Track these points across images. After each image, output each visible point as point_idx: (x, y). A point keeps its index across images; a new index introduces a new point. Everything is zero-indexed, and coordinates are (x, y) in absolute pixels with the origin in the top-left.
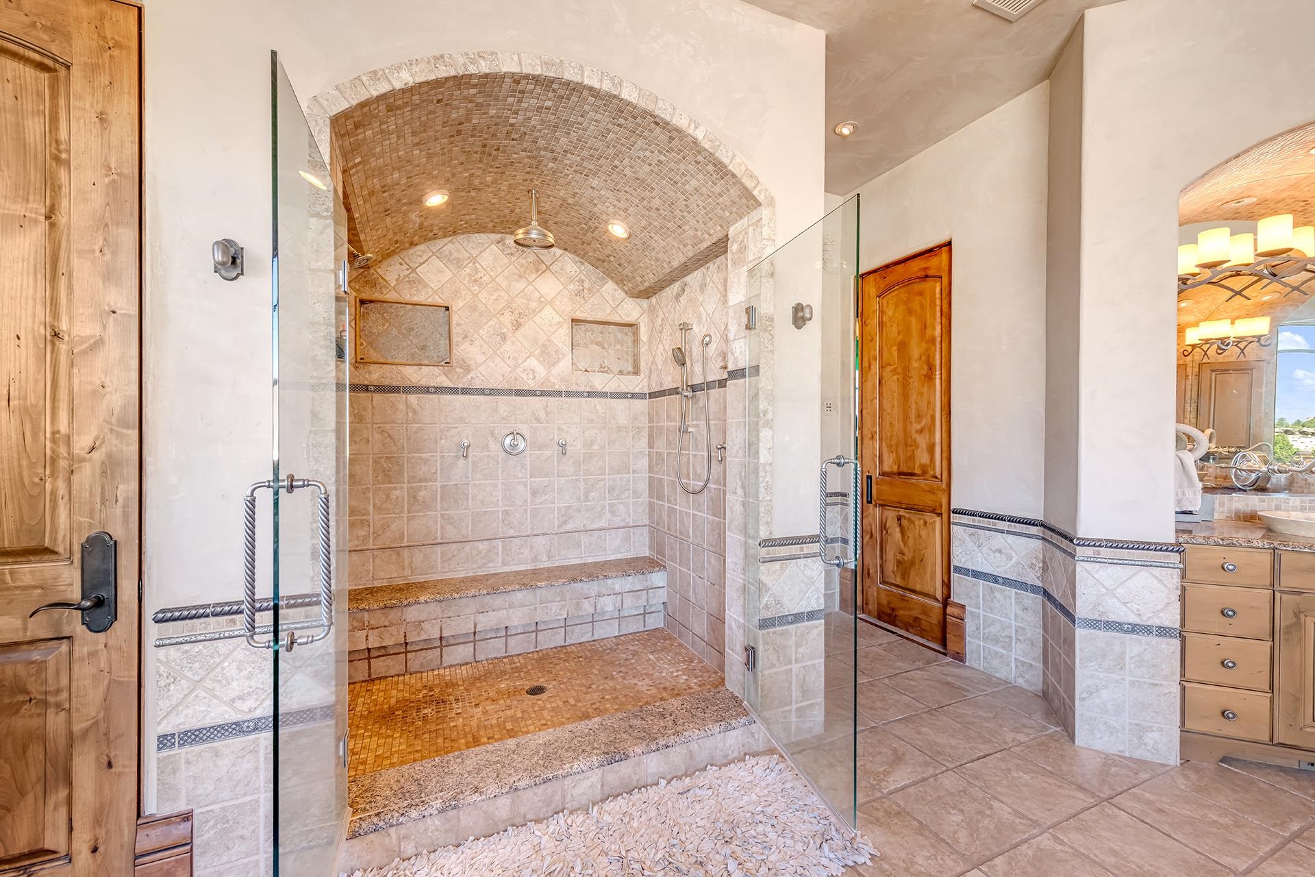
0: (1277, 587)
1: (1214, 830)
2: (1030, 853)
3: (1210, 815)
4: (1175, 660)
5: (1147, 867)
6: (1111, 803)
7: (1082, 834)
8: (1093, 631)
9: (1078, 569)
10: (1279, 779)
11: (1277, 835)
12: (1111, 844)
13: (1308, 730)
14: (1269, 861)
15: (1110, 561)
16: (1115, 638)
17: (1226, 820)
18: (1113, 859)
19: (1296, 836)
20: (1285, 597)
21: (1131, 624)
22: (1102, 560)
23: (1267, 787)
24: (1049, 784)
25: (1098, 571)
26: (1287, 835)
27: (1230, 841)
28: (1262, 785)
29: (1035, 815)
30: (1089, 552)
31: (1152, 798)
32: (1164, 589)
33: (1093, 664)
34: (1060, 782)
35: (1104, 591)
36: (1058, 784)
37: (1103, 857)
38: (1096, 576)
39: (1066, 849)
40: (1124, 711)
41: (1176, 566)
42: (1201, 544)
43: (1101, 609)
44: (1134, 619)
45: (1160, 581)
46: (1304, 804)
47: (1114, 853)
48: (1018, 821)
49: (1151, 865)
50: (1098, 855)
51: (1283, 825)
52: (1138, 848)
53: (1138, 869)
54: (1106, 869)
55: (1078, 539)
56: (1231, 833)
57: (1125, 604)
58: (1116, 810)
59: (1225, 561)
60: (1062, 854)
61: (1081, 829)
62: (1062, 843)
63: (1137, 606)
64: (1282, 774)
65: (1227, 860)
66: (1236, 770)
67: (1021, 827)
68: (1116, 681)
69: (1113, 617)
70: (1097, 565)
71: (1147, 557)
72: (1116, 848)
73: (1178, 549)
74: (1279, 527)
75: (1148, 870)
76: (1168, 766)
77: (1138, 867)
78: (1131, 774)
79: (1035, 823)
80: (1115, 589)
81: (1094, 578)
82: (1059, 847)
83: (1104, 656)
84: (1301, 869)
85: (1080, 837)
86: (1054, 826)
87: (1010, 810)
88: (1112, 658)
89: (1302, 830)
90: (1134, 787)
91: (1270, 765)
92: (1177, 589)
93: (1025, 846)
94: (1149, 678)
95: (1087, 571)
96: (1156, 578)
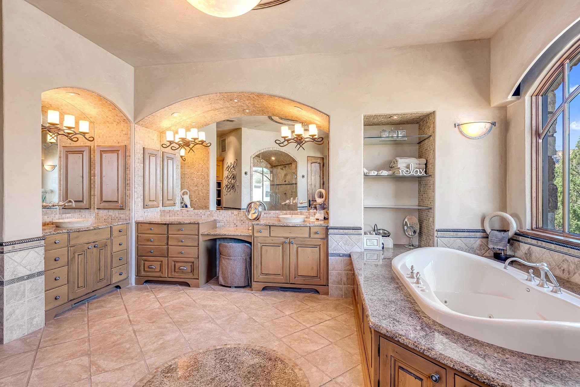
0: (69, 246)
1: (73, 333)
2: (35, 379)
3: (68, 331)
4: (43, 284)
5: (70, 353)
6: (40, 348)
7: (44, 361)
8: (12, 285)
9: (5, 257)
10: (71, 313)
11: (85, 324)
12: (54, 356)
13: (77, 291)
14: (90, 330)
15: (19, 250)
16: (21, 284)
17: (72, 329)
18: (60, 359)
19: (88, 321)
20: (71, 248)
21: (27, 276)
22: (16, 250)
23: (71, 316)
24: (13, 360)
25: (13, 256)
26: (87, 322)
27: (79, 332)
28: (69, 316)
29: (22, 370)
30: (10, 248)
31: (49, 338)
32: (39, 256)
33: (12, 300)
34: (15, 357)
35: (16, 264)
36: (16, 357)
37: (57, 361)
38: (13, 258)
39: (45, 368)
40: (25, 315)
41: (43, 245)
42: (49, 235)
43: (15, 273)
44: (29, 273)
45: (38, 253)
46: (82, 314)
47: (58, 357)
48: (18, 377)
49: (70, 351)
50: (55, 361)
51: (83, 321)
52: (62, 351)
53: (68, 355)
54: (62, 362)
55: (5, 243)
56: (76, 331)
57: (25, 267)
58: (44, 349)
59: (55, 240)
60: (45, 370)
61: (42, 361)
62: (41, 368)
63: (30, 267)
64: (70, 311)
65: (83, 336)
66: (60, 317)
67: (22, 377)
68: (22, 304)
69: (20, 275)
70: (13, 253)
71: (33, 244)
72: (57, 356)
73: (43, 238)
74: (63, 225)
75: (71, 353)
76: (41, 328)
77: (68, 354)
78: (35, 338)
79: (25, 372)
80: (21, 262)
81: (13, 260)
82: (42, 370)
83: (17, 295)
84: (96, 326)
85: (44, 362)
86: (32, 367)
87: (11, 377)
88: (20, 294)
89: (88, 319)
90: (41, 340)
91: (65, 311)
92: (43, 255)
93: (31, 379)
94: (35, 295)
95: (9, 257)
96: (36, 252)
